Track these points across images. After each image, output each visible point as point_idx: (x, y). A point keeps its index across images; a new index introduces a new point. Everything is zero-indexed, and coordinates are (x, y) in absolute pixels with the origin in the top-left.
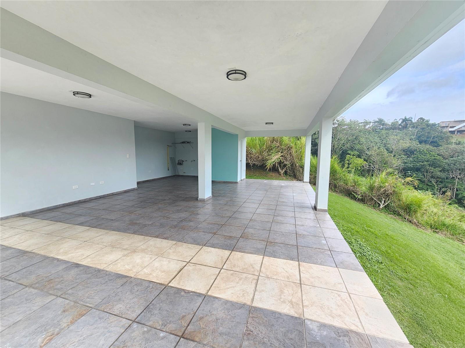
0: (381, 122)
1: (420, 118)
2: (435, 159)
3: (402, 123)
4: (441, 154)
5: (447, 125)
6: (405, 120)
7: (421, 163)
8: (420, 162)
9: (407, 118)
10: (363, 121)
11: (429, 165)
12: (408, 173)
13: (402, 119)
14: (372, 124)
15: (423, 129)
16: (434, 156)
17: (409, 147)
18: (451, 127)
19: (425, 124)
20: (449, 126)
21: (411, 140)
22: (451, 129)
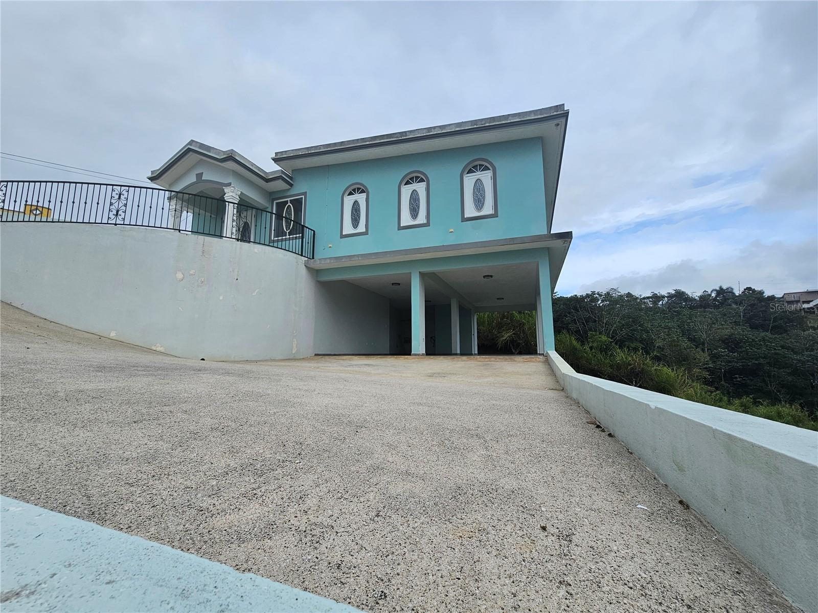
0: (680, 295)
1: (747, 288)
2: (776, 354)
3: (717, 296)
4: (788, 345)
5: (796, 299)
6: (721, 291)
7: (754, 361)
8: (753, 359)
9: (725, 288)
10: (650, 296)
11: (768, 363)
12: (736, 378)
13: (716, 290)
14: (666, 299)
15: (752, 305)
16: (775, 349)
17: (730, 336)
18: (804, 302)
19: (756, 298)
20: (801, 300)
21: (736, 323)
22: (806, 306)
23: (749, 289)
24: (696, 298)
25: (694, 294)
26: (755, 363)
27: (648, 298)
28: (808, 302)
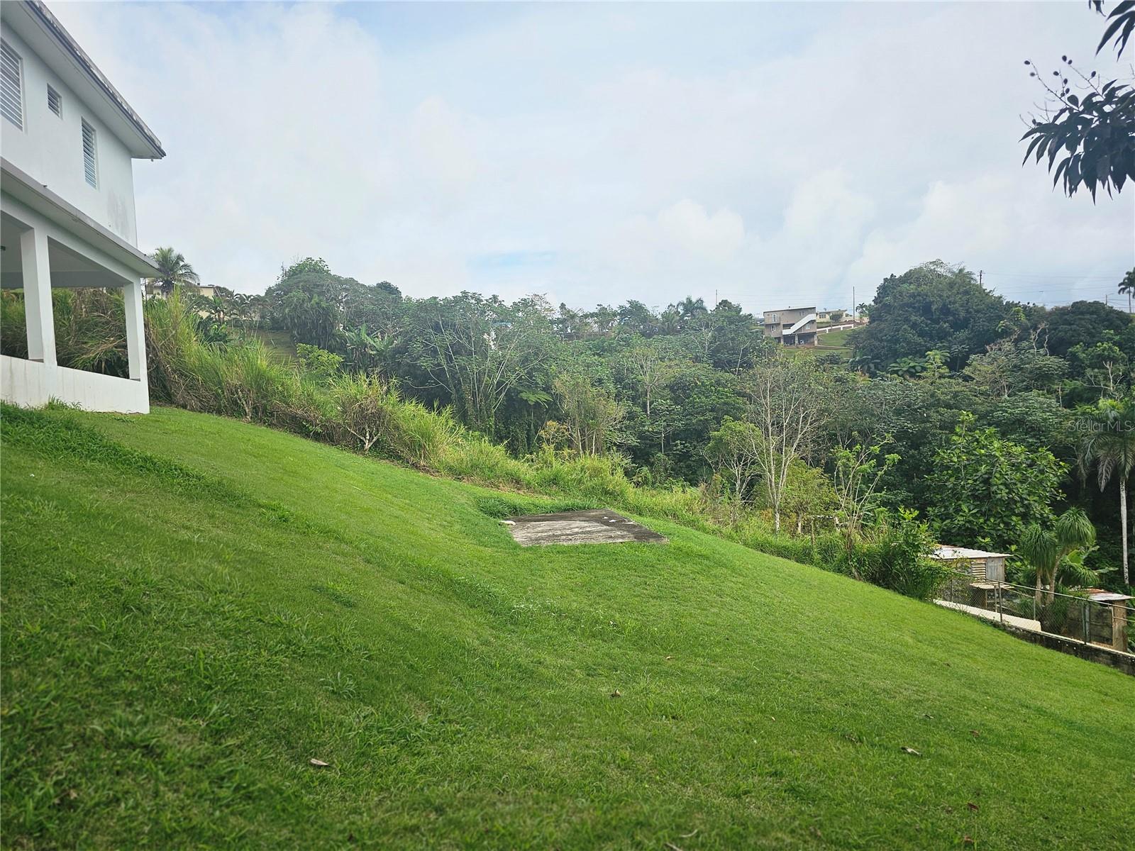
0: (636, 310)
1: (723, 301)
3: (683, 314)
5: (777, 321)
6: (690, 306)
9: (694, 300)
13: (684, 304)
14: (617, 317)
16: (727, 397)
17: (680, 379)
18: (785, 326)
20: (782, 324)
21: (697, 359)
22: (786, 332)
23: (724, 303)
24: (659, 317)
25: (656, 309)
26: (701, 420)
27: (592, 315)
28: (788, 326)
